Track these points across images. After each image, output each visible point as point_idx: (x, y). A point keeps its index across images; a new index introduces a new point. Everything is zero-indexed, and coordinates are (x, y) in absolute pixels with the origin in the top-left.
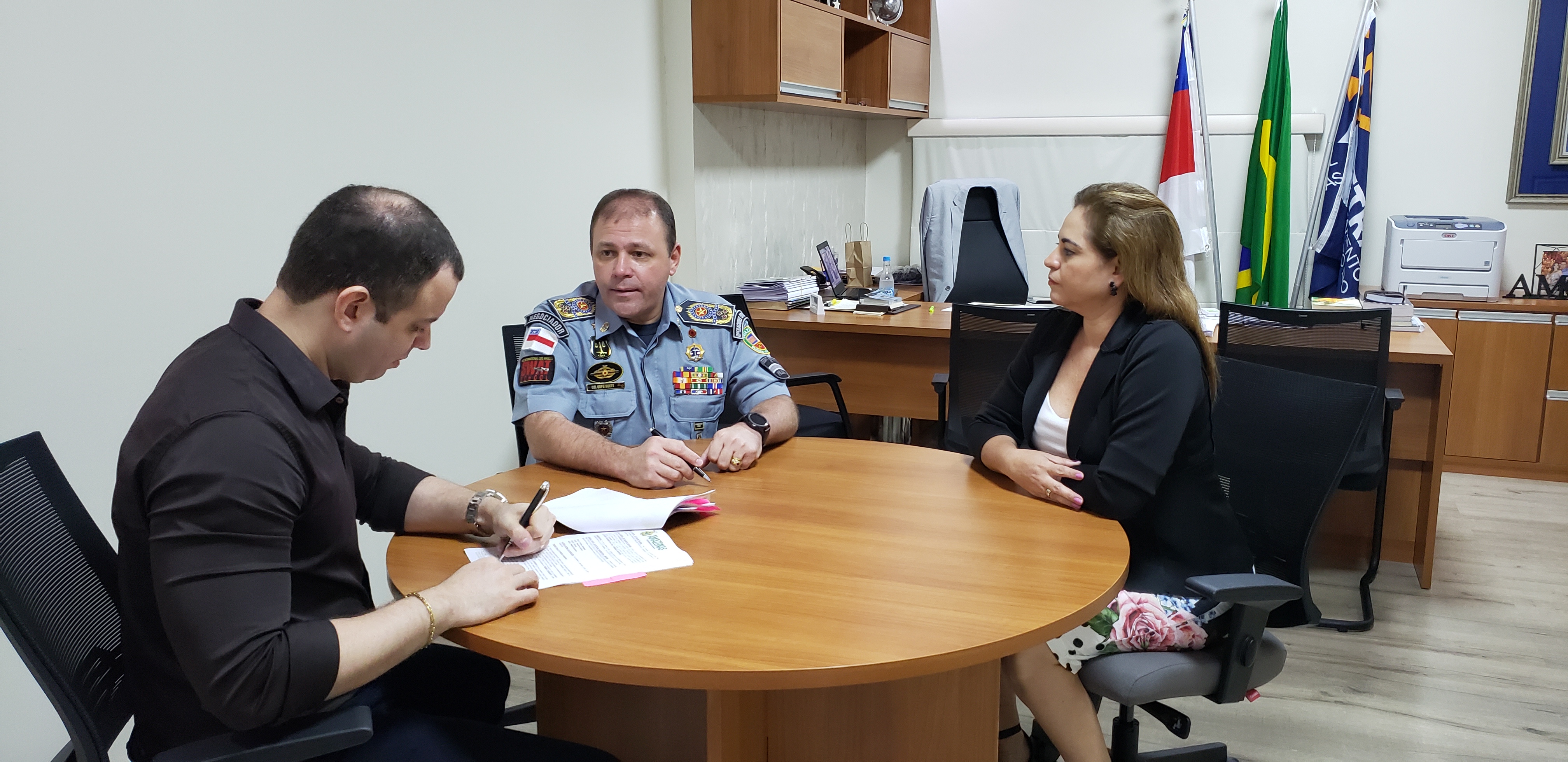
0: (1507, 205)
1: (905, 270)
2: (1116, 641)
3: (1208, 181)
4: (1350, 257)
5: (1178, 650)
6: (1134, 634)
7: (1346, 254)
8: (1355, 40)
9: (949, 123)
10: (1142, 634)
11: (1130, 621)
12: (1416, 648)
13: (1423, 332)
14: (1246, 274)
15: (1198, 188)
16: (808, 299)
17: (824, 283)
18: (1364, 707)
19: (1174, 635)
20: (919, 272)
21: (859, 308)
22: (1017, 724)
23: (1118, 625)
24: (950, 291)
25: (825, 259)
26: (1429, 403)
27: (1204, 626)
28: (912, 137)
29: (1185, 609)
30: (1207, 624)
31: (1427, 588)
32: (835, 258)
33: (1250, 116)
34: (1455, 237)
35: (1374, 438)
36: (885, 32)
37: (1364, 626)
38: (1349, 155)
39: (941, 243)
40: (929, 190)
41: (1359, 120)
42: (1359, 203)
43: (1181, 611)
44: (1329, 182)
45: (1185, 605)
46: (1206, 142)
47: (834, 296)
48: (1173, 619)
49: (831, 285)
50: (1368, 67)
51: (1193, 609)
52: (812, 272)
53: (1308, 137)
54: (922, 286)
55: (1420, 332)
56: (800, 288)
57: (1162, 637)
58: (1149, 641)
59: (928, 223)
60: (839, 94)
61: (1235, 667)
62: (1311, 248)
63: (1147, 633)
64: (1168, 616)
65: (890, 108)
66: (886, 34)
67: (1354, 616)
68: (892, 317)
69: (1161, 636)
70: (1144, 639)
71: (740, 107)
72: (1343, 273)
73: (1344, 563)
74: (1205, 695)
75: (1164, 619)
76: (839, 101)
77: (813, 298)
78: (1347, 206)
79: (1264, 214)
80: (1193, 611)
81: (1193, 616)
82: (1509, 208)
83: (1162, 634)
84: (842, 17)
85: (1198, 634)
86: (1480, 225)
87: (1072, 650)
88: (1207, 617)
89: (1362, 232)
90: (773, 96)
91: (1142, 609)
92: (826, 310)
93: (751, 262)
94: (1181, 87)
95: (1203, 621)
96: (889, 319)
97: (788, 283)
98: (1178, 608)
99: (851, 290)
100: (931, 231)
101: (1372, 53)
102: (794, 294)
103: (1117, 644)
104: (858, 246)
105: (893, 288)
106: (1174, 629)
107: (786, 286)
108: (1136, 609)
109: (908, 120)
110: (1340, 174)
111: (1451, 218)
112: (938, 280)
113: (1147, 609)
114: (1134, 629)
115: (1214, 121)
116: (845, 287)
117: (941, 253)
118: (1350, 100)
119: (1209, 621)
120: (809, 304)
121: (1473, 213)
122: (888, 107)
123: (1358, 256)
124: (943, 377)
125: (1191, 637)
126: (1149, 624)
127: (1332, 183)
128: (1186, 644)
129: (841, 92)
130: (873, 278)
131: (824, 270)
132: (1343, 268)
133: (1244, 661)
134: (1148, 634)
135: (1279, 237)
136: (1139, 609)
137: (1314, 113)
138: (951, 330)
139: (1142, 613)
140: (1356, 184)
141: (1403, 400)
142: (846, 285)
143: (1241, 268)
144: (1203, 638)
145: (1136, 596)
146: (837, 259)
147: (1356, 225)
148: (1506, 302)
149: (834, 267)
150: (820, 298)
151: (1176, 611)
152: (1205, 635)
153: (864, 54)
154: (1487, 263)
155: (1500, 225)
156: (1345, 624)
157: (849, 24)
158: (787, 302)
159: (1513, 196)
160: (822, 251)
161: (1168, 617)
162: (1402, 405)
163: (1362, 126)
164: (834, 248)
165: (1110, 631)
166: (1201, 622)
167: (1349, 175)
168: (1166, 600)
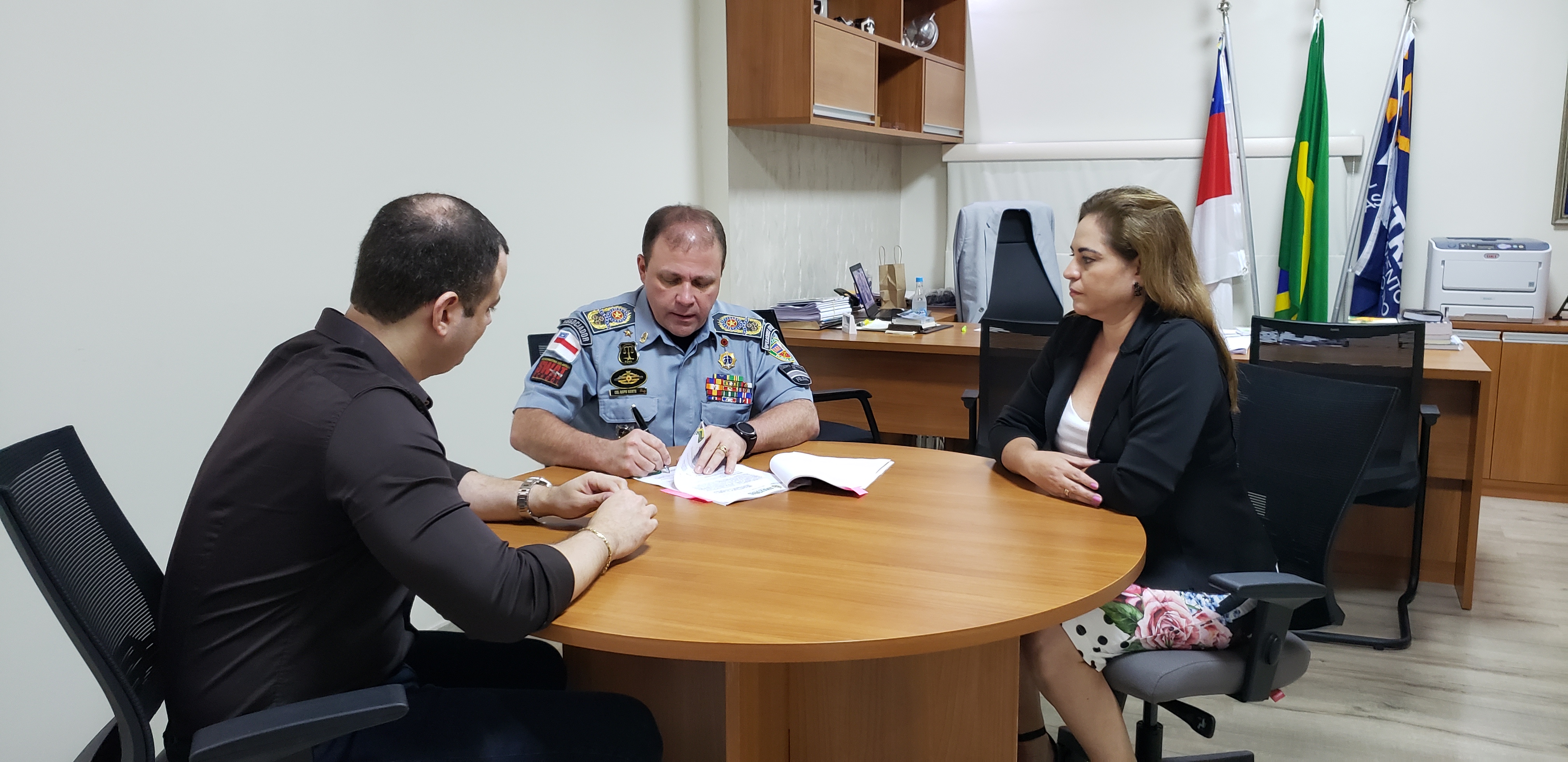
0: (1553, 227)
1: (939, 293)
2: (1141, 639)
3: (1245, 204)
4: (1390, 279)
5: (1203, 648)
6: (1158, 632)
7: (1386, 276)
8: (1393, 61)
9: (984, 148)
10: (1166, 632)
11: (1155, 621)
12: (1454, 666)
13: (1462, 350)
14: (1284, 296)
15: (1235, 211)
16: (841, 320)
17: (858, 305)
18: (1399, 722)
19: (1198, 634)
20: (952, 294)
21: (892, 327)
22: (1042, 727)
23: (1143, 623)
24: (984, 312)
25: (858, 281)
26: (1467, 421)
27: (1228, 625)
28: (946, 163)
29: (1210, 608)
30: (1231, 623)
31: (1468, 608)
32: (869, 281)
33: (1286, 138)
34: (1498, 258)
35: (1411, 454)
36: (919, 58)
37: (1402, 643)
38: (1388, 176)
39: (975, 264)
40: (963, 213)
41: (1398, 142)
42: (1399, 225)
43: (1205, 610)
44: (1368, 204)
45: (1210, 604)
46: (1243, 164)
47: (867, 316)
48: (1198, 618)
49: (865, 307)
50: (1407, 88)
51: (1218, 608)
52: (846, 294)
53: (1347, 159)
54: (955, 308)
55: (1458, 350)
56: (832, 309)
57: (1187, 636)
58: (1174, 639)
59: (962, 245)
60: (872, 118)
61: (1259, 665)
62: (1350, 270)
63: (1172, 631)
64: (1193, 614)
65: (925, 132)
66: (920, 60)
67: (1392, 634)
68: (924, 336)
69: (1185, 635)
70: (1168, 638)
71: (775, 131)
72: (1383, 297)
73: (1383, 584)
74: (1229, 693)
75: (1189, 618)
76: (873, 125)
77: (845, 317)
78: (1386, 228)
79: (1302, 236)
80: (1218, 610)
81: (1218, 615)
82: (1555, 229)
83: (1187, 632)
84: (876, 42)
85: (1223, 633)
86: (1524, 245)
87: (1097, 647)
88: (1232, 617)
89: (1402, 254)
90: (806, 118)
91: (1166, 608)
92: (858, 330)
93: (785, 284)
94: (1217, 110)
95: (1228, 619)
96: (921, 338)
97: (820, 303)
98: (1202, 606)
99: (884, 311)
100: (965, 252)
101: (1410, 75)
102: (827, 313)
103: (1142, 642)
104: (891, 269)
105: (926, 309)
106: (1199, 627)
107: (819, 306)
108: (1161, 607)
109: (943, 145)
110: (1379, 195)
111: (1495, 239)
112: (971, 302)
113: (1172, 608)
114: (1159, 627)
115: (1249, 144)
116: (879, 309)
117: (974, 274)
118: (1389, 121)
119: (1233, 620)
120: (841, 324)
121: (1517, 235)
122: (922, 132)
123: (1398, 278)
124: (974, 393)
125: (1215, 636)
126: (1174, 623)
127: (1371, 205)
128: (1210, 643)
129: (874, 116)
130: (907, 300)
131: (858, 293)
132: (1383, 290)
133: (1268, 660)
134: (1172, 633)
135: (1318, 260)
136: (1164, 608)
137: (1353, 135)
138: (981, 348)
139: (1166, 611)
140: (1396, 206)
141: (1438, 416)
142: (879, 308)
143: (1280, 291)
144: (1228, 637)
145: (1160, 593)
146: (871, 282)
147: (1396, 248)
148: (1553, 324)
149: (867, 289)
150: (852, 317)
151: (1201, 610)
152: (1229, 634)
153: (897, 80)
154: (1531, 284)
155: (1545, 246)
156: (1381, 642)
157: (882, 47)
158: (820, 322)
159: (1559, 217)
160: (855, 273)
161: (1193, 616)
162: (1438, 421)
163: (1402, 148)
164: (867, 271)
165: (1135, 629)
166: (1226, 621)
167: (1388, 196)
168: (1191, 599)
